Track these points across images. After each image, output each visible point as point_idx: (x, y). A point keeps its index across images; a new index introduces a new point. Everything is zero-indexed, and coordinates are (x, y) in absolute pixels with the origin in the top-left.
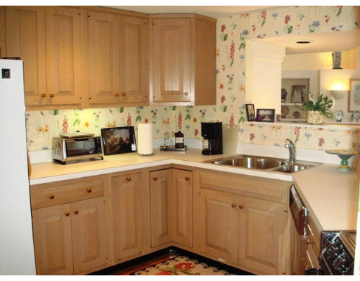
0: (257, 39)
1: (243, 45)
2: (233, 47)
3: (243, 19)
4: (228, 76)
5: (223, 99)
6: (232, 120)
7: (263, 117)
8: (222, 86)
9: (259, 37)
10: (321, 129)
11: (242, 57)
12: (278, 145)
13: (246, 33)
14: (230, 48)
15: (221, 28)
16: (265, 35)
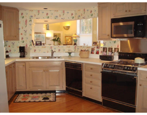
0: (36, 19)
1: (31, 21)
2: (26, 21)
3: (31, 12)
4: (24, 31)
5: (22, 38)
6: (27, 45)
7: (38, 44)
8: (22, 34)
9: (37, 18)
10: (59, 47)
11: (30, 25)
12: (45, 52)
13: (32, 17)
14: (25, 21)
15: (21, 14)
16: (39, 18)
